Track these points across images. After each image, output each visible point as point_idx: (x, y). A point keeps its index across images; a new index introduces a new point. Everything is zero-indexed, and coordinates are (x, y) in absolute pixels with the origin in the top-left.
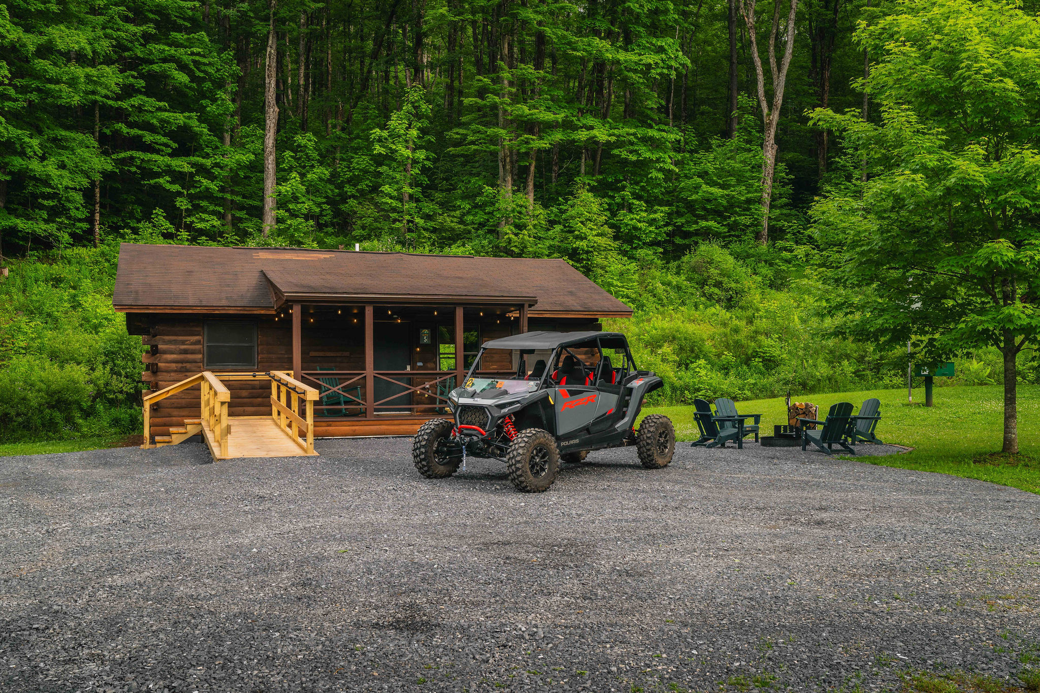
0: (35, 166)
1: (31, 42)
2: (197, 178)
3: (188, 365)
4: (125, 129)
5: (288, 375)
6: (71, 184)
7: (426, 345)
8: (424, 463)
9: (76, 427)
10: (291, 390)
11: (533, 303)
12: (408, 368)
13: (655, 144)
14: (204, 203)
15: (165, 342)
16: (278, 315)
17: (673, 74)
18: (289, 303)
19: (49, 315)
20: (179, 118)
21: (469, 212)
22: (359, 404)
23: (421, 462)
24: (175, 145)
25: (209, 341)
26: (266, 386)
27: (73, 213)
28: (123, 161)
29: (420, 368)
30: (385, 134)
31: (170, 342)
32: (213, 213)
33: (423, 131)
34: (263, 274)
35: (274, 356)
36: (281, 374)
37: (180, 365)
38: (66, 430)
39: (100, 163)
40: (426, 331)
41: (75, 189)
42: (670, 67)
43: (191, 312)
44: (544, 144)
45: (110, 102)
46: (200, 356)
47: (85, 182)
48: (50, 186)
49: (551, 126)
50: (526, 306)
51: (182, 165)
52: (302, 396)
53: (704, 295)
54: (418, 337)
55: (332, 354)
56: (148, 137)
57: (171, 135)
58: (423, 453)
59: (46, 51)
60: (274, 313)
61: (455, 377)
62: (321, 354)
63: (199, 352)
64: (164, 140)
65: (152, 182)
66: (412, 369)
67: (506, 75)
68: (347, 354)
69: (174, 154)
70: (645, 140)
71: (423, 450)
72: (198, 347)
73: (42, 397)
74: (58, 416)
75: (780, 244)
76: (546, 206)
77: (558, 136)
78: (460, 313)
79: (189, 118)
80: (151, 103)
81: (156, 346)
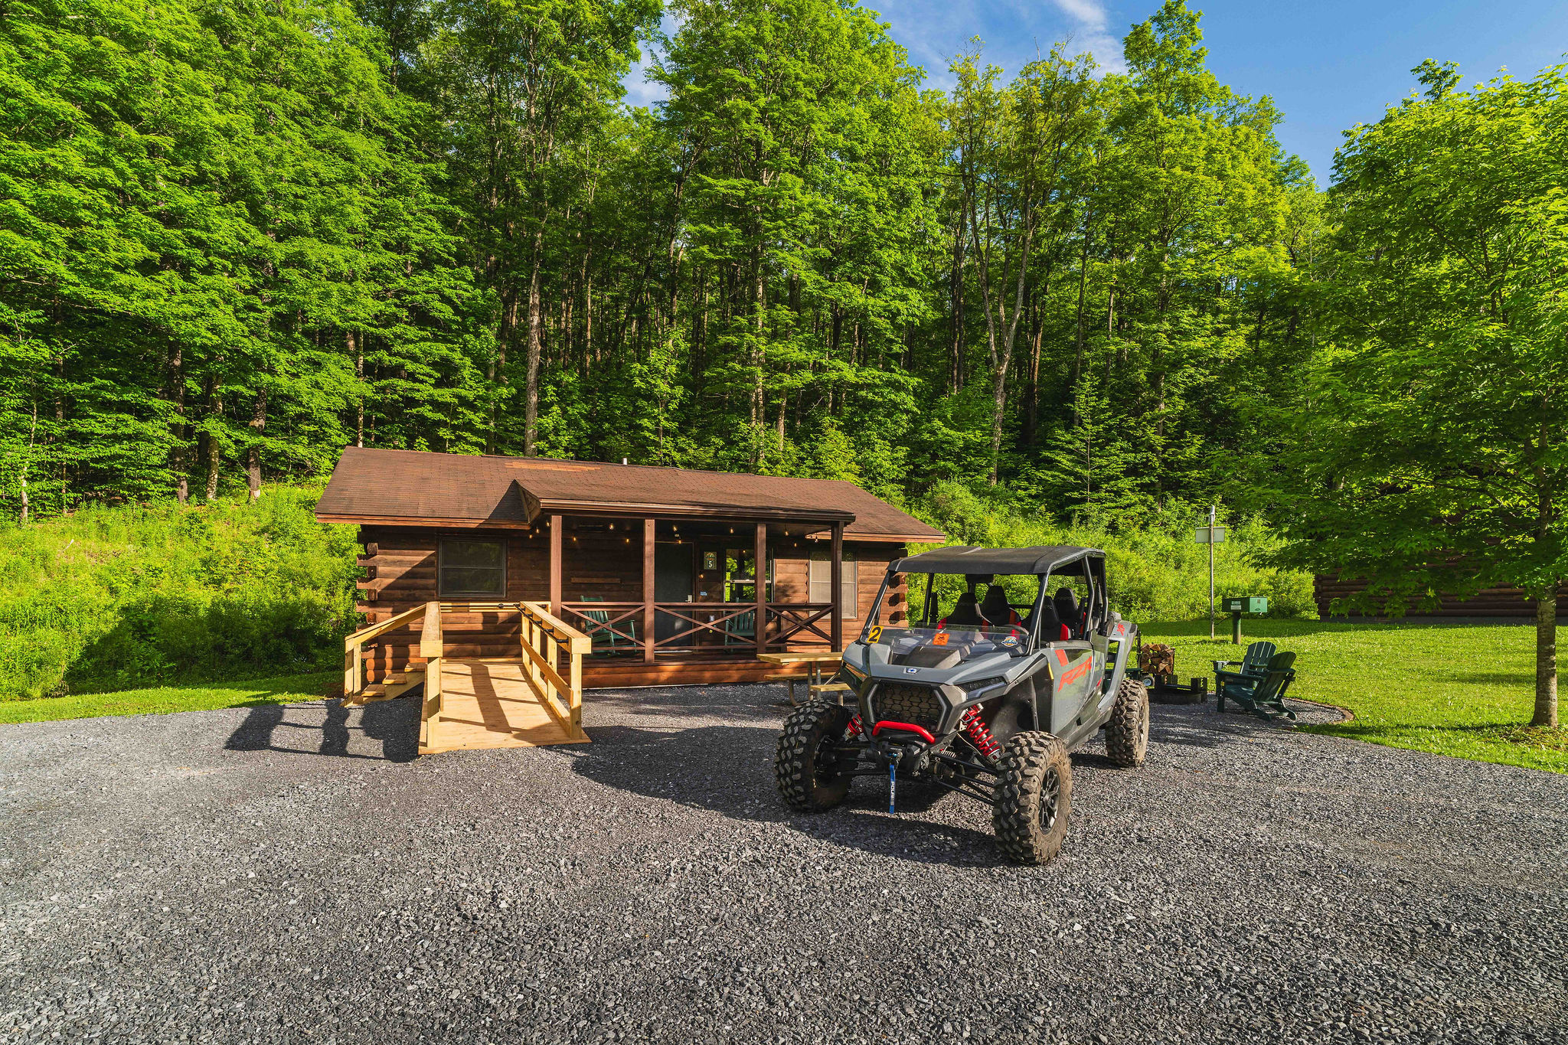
0: (284, 382)
1: (280, 251)
2: (460, 409)
3: (417, 593)
4: (387, 358)
5: (544, 607)
6: (325, 405)
7: (711, 571)
8: (799, 788)
9: (311, 658)
10: (547, 633)
11: (849, 519)
12: (690, 598)
13: (898, 387)
14: (466, 434)
15: (387, 563)
16: (532, 531)
17: (917, 322)
18: (547, 513)
19: (296, 537)
20: (442, 349)
21: (722, 448)
22: (631, 643)
23: (792, 786)
24: (438, 375)
25: (445, 562)
26: (515, 620)
27: (334, 439)
28: (383, 390)
29: (706, 599)
30: (645, 368)
31: (394, 563)
32: (476, 444)
33: (683, 368)
34: (515, 485)
35: (527, 582)
36: (533, 606)
37: (407, 592)
38: (296, 662)
39: (360, 388)
40: (711, 555)
41: (329, 409)
42: (913, 315)
43: (419, 524)
44: (798, 383)
45: (372, 329)
46: (433, 581)
47: (341, 404)
48: (300, 404)
49: (801, 366)
50: (841, 523)
51: (445, 395)
52: (563, 645)
53: (947, 529)
54: (702, 562)
55: (600, 581)
56: (410, 366)
57: (434, 365)
58: (797, 770)
59: (297, 261)
60: (527, 528)
61: (755, 610)
62: (586, 580)
63: (432, 576)
64: (428, 370)
65: (414, 411)
66: (695, 600)
67: (761, 315)
68: (617, 580)
69: (439, 384)
70: (889, 384)
71: (798, 764)
72: (430, 570)
73: (267, 626)
74: (288, 647)
75: (1014, 483)
76: (797, 442)
77: (808, 376)
78: (761, 531)
79: (453, 350)
80: (412, 332)
81: (375, 568)
